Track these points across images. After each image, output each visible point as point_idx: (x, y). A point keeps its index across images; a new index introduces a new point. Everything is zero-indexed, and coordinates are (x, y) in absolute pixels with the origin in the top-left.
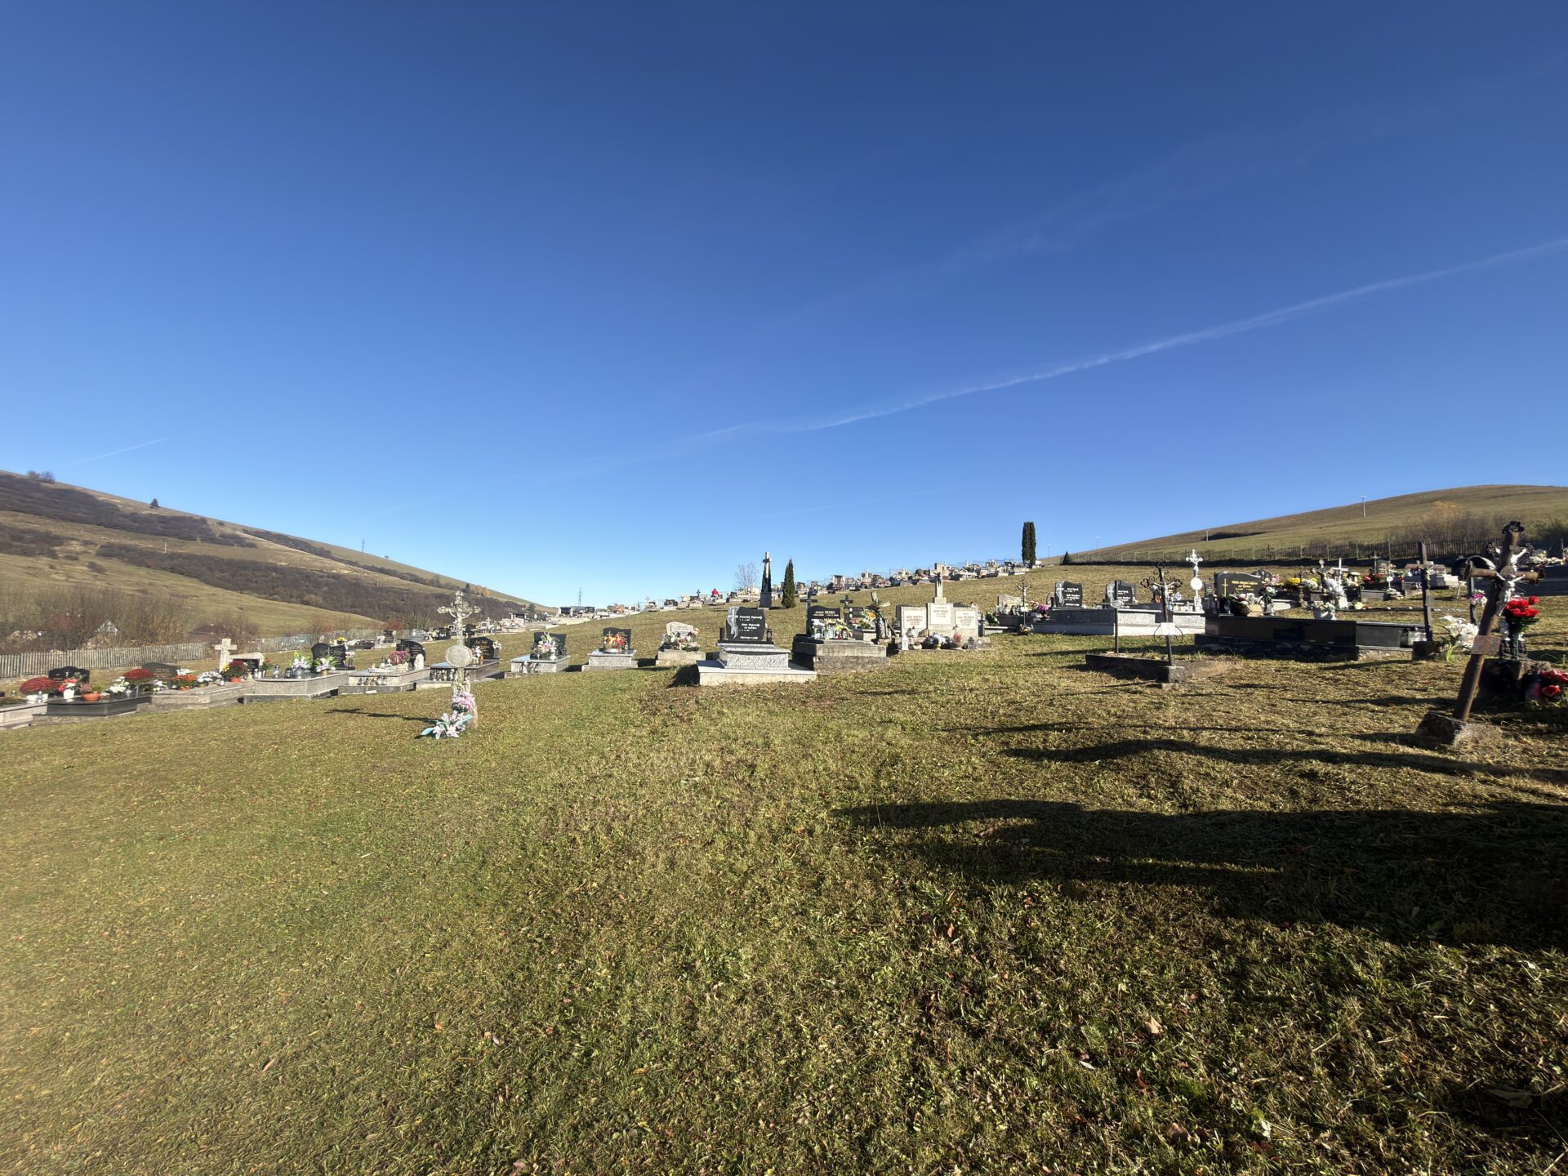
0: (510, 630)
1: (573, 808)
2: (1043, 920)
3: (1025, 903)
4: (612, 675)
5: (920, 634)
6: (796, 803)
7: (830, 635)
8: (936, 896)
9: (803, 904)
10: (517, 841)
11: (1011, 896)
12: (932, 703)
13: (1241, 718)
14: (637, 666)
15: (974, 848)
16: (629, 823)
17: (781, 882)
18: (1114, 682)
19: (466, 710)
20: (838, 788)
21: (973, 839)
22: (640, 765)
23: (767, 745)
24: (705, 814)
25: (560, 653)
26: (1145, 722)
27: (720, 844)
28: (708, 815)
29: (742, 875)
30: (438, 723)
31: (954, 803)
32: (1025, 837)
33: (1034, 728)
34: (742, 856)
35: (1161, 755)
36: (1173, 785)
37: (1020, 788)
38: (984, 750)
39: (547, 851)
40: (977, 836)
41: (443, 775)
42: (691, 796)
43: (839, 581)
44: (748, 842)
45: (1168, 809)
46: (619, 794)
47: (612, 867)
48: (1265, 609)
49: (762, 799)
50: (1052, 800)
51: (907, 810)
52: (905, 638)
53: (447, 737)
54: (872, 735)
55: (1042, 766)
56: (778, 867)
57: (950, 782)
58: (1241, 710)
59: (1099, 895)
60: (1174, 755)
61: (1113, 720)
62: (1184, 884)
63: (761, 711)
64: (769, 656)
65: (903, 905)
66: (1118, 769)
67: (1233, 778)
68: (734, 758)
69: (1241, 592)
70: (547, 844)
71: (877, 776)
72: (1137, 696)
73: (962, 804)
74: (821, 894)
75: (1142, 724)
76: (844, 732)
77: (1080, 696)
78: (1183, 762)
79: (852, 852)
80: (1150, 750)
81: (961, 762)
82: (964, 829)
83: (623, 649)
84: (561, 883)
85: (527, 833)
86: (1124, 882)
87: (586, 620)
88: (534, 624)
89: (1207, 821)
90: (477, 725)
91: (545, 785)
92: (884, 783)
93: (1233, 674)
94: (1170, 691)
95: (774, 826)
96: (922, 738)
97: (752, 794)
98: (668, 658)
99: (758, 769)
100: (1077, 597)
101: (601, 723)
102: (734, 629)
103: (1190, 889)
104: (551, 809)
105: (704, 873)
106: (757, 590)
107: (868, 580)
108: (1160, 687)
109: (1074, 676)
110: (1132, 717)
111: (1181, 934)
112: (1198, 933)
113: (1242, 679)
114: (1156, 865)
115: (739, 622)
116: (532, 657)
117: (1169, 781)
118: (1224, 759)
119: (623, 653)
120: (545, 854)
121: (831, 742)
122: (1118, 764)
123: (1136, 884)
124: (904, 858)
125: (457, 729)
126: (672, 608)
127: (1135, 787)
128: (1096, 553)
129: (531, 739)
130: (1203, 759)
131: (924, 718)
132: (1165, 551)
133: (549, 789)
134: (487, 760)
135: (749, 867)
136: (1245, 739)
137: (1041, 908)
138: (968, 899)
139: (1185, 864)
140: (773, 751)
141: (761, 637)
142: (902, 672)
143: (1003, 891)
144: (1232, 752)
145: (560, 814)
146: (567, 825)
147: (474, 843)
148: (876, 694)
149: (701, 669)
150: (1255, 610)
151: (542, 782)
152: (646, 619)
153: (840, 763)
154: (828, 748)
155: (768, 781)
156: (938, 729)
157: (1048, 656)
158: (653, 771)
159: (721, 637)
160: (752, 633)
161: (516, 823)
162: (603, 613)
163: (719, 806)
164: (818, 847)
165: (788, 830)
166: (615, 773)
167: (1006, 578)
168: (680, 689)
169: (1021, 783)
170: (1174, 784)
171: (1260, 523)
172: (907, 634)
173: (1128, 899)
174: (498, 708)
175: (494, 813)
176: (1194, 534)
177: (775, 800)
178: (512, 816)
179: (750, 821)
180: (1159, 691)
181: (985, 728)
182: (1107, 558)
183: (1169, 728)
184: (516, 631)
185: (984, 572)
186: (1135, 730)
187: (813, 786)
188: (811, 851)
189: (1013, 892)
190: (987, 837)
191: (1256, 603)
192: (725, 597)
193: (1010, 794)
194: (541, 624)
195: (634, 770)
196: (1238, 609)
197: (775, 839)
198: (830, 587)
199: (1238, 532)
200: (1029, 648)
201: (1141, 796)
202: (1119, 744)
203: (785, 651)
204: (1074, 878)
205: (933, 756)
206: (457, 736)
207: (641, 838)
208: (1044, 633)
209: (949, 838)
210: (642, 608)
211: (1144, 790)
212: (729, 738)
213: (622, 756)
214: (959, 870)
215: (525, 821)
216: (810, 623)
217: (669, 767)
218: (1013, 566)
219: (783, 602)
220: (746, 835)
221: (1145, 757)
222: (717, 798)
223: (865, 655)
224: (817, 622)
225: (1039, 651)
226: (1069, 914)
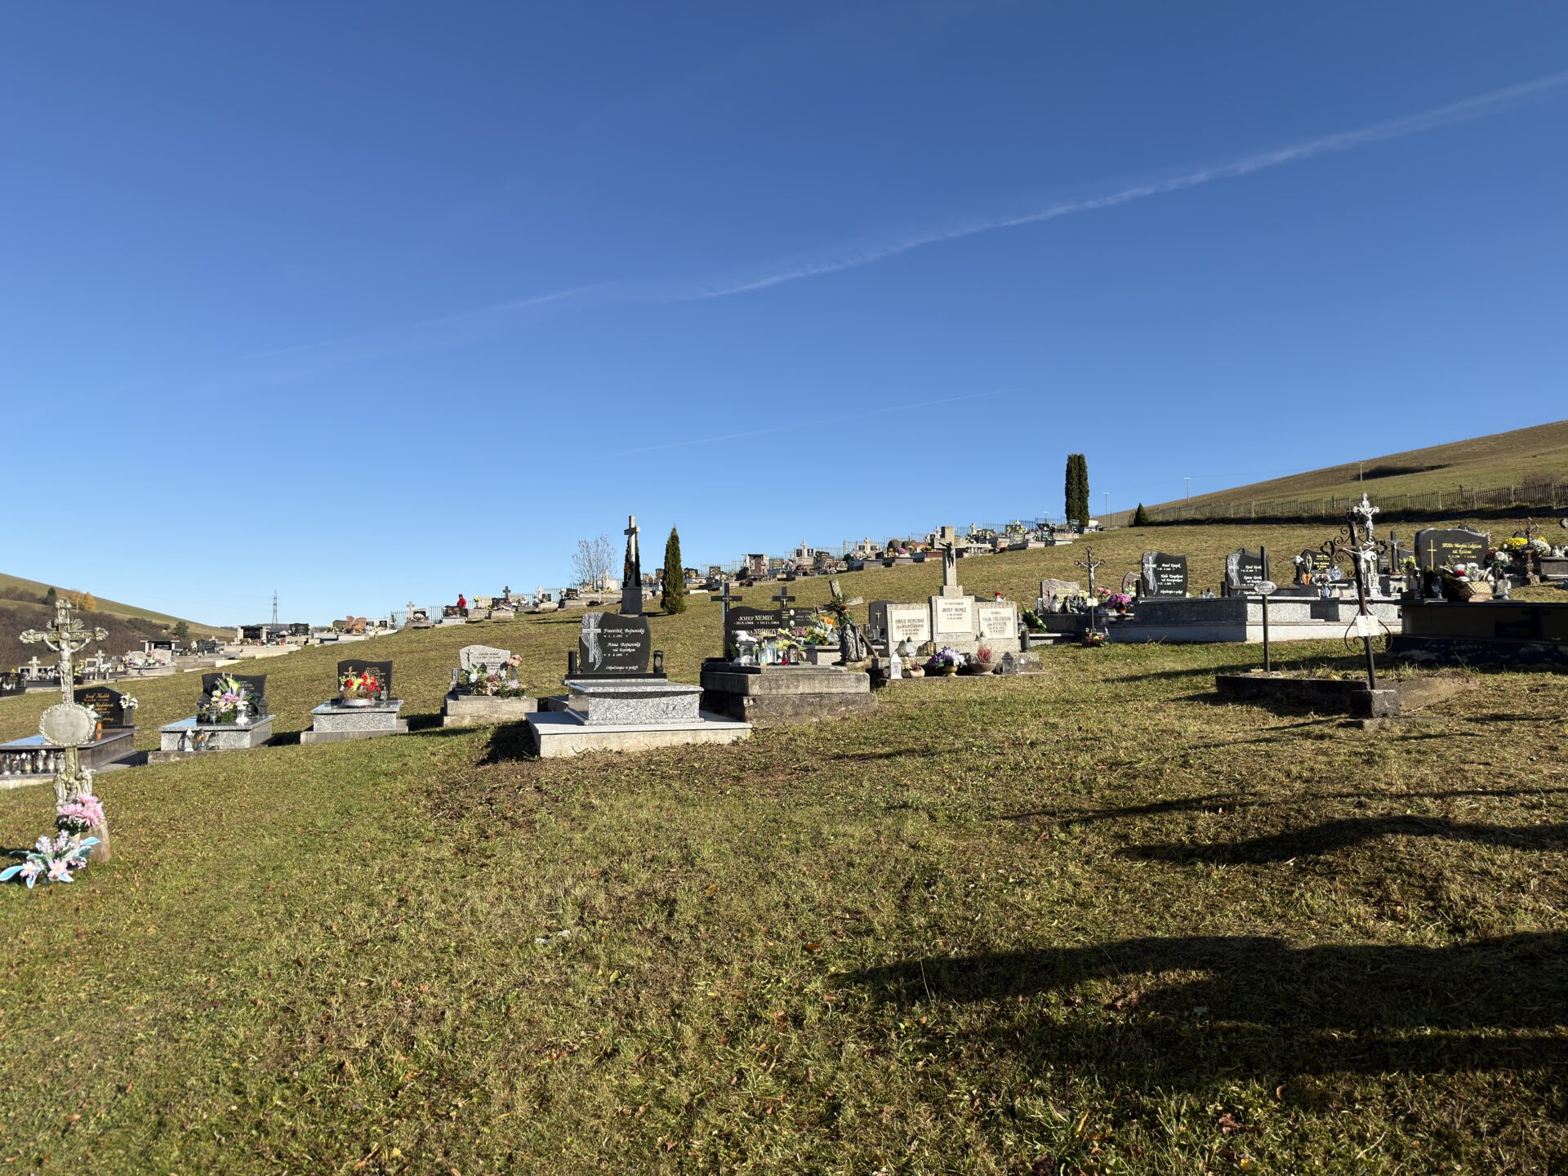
0: (144, 673)
1: (329, 1005)
2: (1260, 1153)
3: (1221, 1125)
4: (367, 747)
5: (921, 650)
6: (761, 966)
7: (767, 658)
8: (1056, 1123)
9: (809, 1158)
10: (223, 1077)
11: (1195, 1114)
12: (970, 770)
13: (1512, 771)
14: (407, 730)
15: (1110, 1031)
16: (446, 1028)
17: (761, 1119)
18: (1274, 721)
19: (85, 828)
20: (834, 933)
21: (1104, 1014)
22: (450, 914)
23: (688, 860)
24: (592, 1000)
25: (255, 711)
26: (1356, 787)
27: (630, 1053)
28: (599, 1001)
29: (683, 1112)
30: (31, 856)
31: (1055, 949)
32: (1199, 1005)
33: (1166, 806)
34: (676, 1075)
35: (1400, 842)
36: (1431, 894)
37: (1167, 916)
38: (1085, 850)
39: (287, 1093)
40: (1111, 1007)
41: (51, 957)
42: (558, 967)
43: (758, 565)
44: (684, 1048)
45: (1433, 937)
46: (417, 974)
47: (424, 1115)
48: (1495, 589)
49: (697, 964)
50: (1229, 934)
51: (970, 968)
52: (895, 659)
53: (49, 884)
54: (879, 833)
55: (1195, 874)
56: (747, 1091)
57: (1039, 911)
58: (1504, 759)
59: (1350, 1099)
60: (1421, 842)
61: (1298, 786)
62: (1496, 1067)
63: (662, 799)
64: (664, 700)
65: (997, 1146)
66: (1331, 873)
67: (1528, 876)
68: (630, 889)
69: (1457, 561)
70: (286, 1080)
71: (903, 905)
72: (1326, 744)
73: (1071, 951)
74: (839, 1137)
75: (1351, 790)
76: (826, 829)
77: (1232, 748)
78: (1440, 853)
79: (886, 1053)
80: (1378, 835)
81: (1050, 874)
82: (1085, 996)
83: (378, 698)
84: (328, 1154)
85: (243, 1061)
86: (1389, 1072)
87: (294, 648)
88: (191, 658)
89: (1504, 955)
90: (108, 857)
91: (266, 965)
92: (919, 921)
93: (1465, 700)
94: (1376, 731)
95: (728, 1014)
96: (970, 833)
97: (675, 955)
98: (464, 712)
99: (681, 906)
100: (1178, 578)
101: (357, 838)
102: (594, 654)
103: (1506, 1076)
104: (285, 1010)
105: (608, 1113)
106: (614, 583)
107: (807, 561)
108: (1360, 726)
109: (1205, 714)
110: (1330, 781)
111: (1506, 1157)
112: (1535, 1154)
113: (1481, 706)
114: (1439, 1038)
115: (602, 640)
116: (200, 721)
117: (1422, 887)
118: (1506, 843)
119: (377, 706)
120: (284, 1099)
121: (806, 848)
122: (1329, 864)
123: (1412, 1074)
124: (981, 1056)
125: (70, 866)
126: (459, 621)
127: (1366, 902)
128: (1187, 505)
129: (220, 876)
130: (1471, 845)
131: (965, 798)
132: (1302, 499)
133: (274, 972)
134: (136, 923)
135: (693, 1095)
136: (1527, 808)
137: (1252, 1131)
138: (1116, 1124)
139: (1488, 1032)
140: (701, 870)
141: (643, 668)
142: (900, 717)
143: (1179, 1103)
144: (1514, 830)
145: (304, 1018)
146: (322, 1039)
147: (135, 1089)
148: (863, 757)
149: (542, 728)
150: (1481, 591)
151: (257, 958)
152: (411, 642)
153: (829, 886)
154: (803, 861)
155: (702, 928)
156: (995, 817)
157: (1145, 682)
158: (477, 923)
159: (570, 668)
160: (627, 660)
161: (216, 1042)
162: (325, 635)
163: (617, 983)
164: (818, 1047)
165: (755, 1018)
166: (403, 933)
167: (1041, 551)
168: (504, 766)
169: (1167, 907)
170: (1432, 891)
171: (1441, 450)
172: (898, 651)
173: (1403, 1104)
174: (144, 821)
175: (168, 1027)
176: (1339, 469)
177: (720, 963)
178: (206, 1031)
179: (679, 1007)
180: (1359, 733)
181: (1080, 811)
182: (1206, 513)
183: (1399, 796)
184: (157, 673)
185: (1004, 543)
186: (1343, 803)
187: (789, 931)
188: (805, 1056)
189: (1196, 1105)
190: (1130, 1008)
191: (1481, 579)
192: (556, 598)
193: (1152, 928)
194: (207, 658)
195: (440, 925)
196: (1455, 589)
197: (733, 1039)
198: (742, 575)
199: (1408, 465)
200: (1105, 668)
201: (1379, 917)
202: (1323, 827)
203: (692, 688)
204: (1302, 1071)
205: (998, 866)
206: (70, 879)
207: (473, 1053)
208: (1128, 642)
209: (1061, 1015)
210: (401, 622)
211: (1383, 907)
212: (613, 853)
213: (412, 899)
214: (1089, 1072)
215: (235, 1037)
216: (730, 639)
217: (506, 914)
218: (1052, 531)
219: (663, 604)
220: (678, 1034)
221: (1372, 848)
222: (610, 967)
223: (834, 690)
224: (743, 635)
225: (1125, 672)
226: (1304, 1138)
